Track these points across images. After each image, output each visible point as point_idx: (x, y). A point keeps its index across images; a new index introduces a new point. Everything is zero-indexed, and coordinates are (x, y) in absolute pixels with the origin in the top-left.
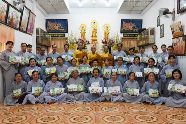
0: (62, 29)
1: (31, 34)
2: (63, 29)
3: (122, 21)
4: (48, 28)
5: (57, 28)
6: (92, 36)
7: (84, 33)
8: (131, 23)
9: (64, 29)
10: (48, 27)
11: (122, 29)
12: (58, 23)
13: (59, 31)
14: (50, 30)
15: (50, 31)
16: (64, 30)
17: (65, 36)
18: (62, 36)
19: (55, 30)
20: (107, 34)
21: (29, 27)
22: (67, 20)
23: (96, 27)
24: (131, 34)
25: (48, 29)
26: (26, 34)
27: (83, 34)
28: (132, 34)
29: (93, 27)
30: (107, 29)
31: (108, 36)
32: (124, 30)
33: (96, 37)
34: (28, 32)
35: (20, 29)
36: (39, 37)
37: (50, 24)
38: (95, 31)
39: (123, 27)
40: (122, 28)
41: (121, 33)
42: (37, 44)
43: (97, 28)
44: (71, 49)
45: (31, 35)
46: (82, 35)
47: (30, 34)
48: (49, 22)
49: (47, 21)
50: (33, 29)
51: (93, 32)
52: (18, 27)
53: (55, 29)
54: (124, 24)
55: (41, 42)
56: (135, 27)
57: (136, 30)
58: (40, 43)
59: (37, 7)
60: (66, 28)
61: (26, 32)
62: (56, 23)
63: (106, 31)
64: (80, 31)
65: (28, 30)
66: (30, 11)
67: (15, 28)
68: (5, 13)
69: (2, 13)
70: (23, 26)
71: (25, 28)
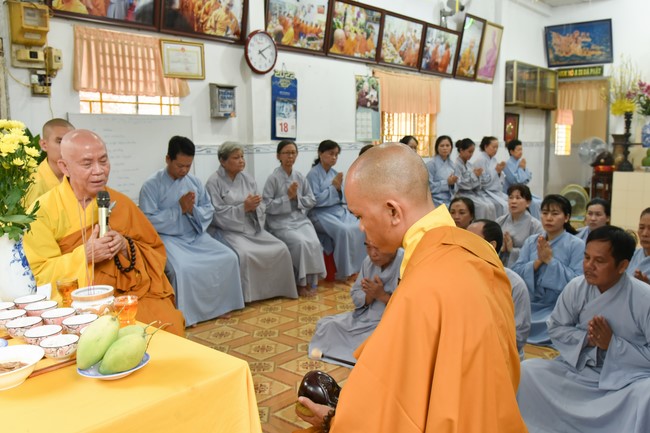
0: (593, 53)
1: (490, 79)
4: (550, 51)
5: (577, 50)
9: (602, 50)
10: (552, 48)
12: (583, 34)
13: (584, 58)
14: (557, 58)
15: (556, 60)
16: (599, 53)
17: (602, 72)
18: (592, 75)
19: (572, 56)
21: (482, 64)
22: (610, 21)
25: (551, 56)
26: (475, 84)
34: (479, 77)
35: (456, 75)
36: (512, 85)
37: (556, 38)
42: (506, 105)
44: (615, 114)
45: (491, 83)
47: (486, 82)
48: (554, 34)
49: (549, 31)
50: (495, 66)
52: (450, 69)
53: (572, 52)
55: (517, 99)
58: (514, 101)
60: (607, 47)
61: (473, 78)
62: (577, 33)
65: (479, 72)
66: (484, 21)
67: (444, 75)
68: (418, 46)
69: (410, 48)
70: (463, 66)
71: (472, 68)
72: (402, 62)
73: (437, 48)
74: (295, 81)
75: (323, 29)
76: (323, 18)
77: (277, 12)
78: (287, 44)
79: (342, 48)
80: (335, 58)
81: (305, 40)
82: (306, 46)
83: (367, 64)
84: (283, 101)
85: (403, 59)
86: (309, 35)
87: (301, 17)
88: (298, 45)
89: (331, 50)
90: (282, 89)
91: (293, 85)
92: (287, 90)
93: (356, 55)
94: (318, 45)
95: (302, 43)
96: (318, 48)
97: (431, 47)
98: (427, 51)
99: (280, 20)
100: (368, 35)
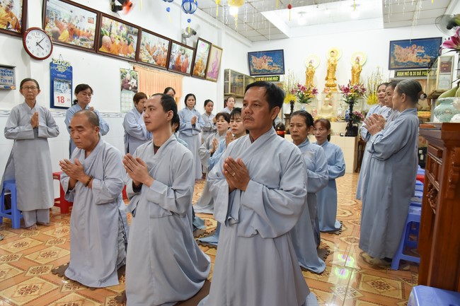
0: (274, 68)
1: (215, 79)
2: (276, 68)
3: (392, 43)
4: (251, 66)
5: (266, 66)
6: (327, 79)
7: (312, 73)
8: (414, 46)
9: (278, 67)
11: (392, 62)
12: (268, 57)
13: (269, 71)
15: (254, 72)
17: (279, 79)
19: (263, 70)
20: (356, 73)
21: (210, 70)
22: (282, 51)
23: (335, 61)
24: (412, 71)
25: (252, 69)
26: (206, 81)
27: (310, 75)
28: (417, 71)
29: (329, 61)
30: (358, 63)
31: (358, 77)
32: (396, 63)
33: (335, 79)
34: (207, 77)
35: (192, 74)
36: (228, 83)
37: (254, 59)
38: (332, 68)
39: (394, 56)
40: (392, 59)
41: (390, 69)
42: (225, 95)
43: (338, 63)
44: (286, 102)
45: (216, 81)
46: (307, 77)
48: (253, 57)
49: (250, 55)
51: (328, 71)
52: (189, 71)
53: (263, 68)
54: (396, 51)
55: (231, 92)
56: (422, 55)
57: (425, 60)
58: (229, 93)
59: (226, 33)
60: (281, 65)
61: (204, 78)
62: (265, 57)
63: (356, 66)
64: (306, 70)
65: (207, 74)
66: (210, 44)
67: (184, 73)
68: (166, 54)
69: (160, 55)
70: (197, 70)
71: (203, 71)
72: (155, 63)
73: (179, 57)
74: (71, 68)
75: (94, 34)
76: (93, 27)
77: (54, 17)
78: (63, 41)
79: (109, 49)
80: (104, 55)
81: (79, 40)
82: (79, 45)
83: (129, 61)
84: (60, 81)
85: (156, 61)
86: (81, 37)
87: (74, 23)
88: (73, 43)
89: (100, 49)
90: (60, 73)
91: (69, 70)
92: (64, 73)
93: (120, 55)
94: (90, 44)
95: (77, 42)
96: (90, 47)
97: (175, 55)
98: (173, 58)
99: (56, 24)
100: (129, 43)
